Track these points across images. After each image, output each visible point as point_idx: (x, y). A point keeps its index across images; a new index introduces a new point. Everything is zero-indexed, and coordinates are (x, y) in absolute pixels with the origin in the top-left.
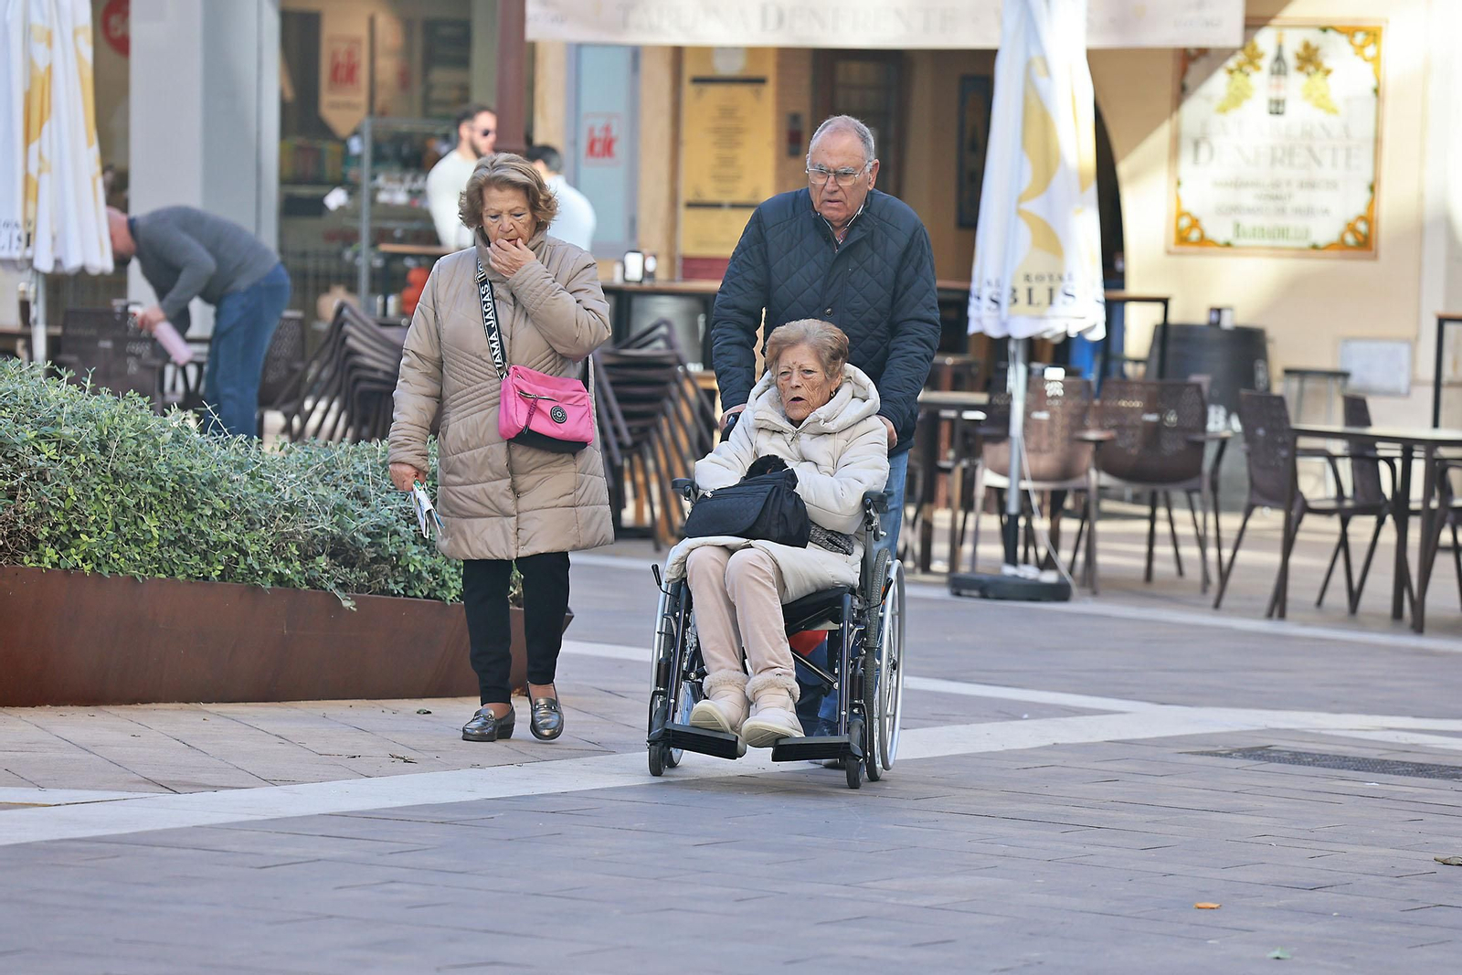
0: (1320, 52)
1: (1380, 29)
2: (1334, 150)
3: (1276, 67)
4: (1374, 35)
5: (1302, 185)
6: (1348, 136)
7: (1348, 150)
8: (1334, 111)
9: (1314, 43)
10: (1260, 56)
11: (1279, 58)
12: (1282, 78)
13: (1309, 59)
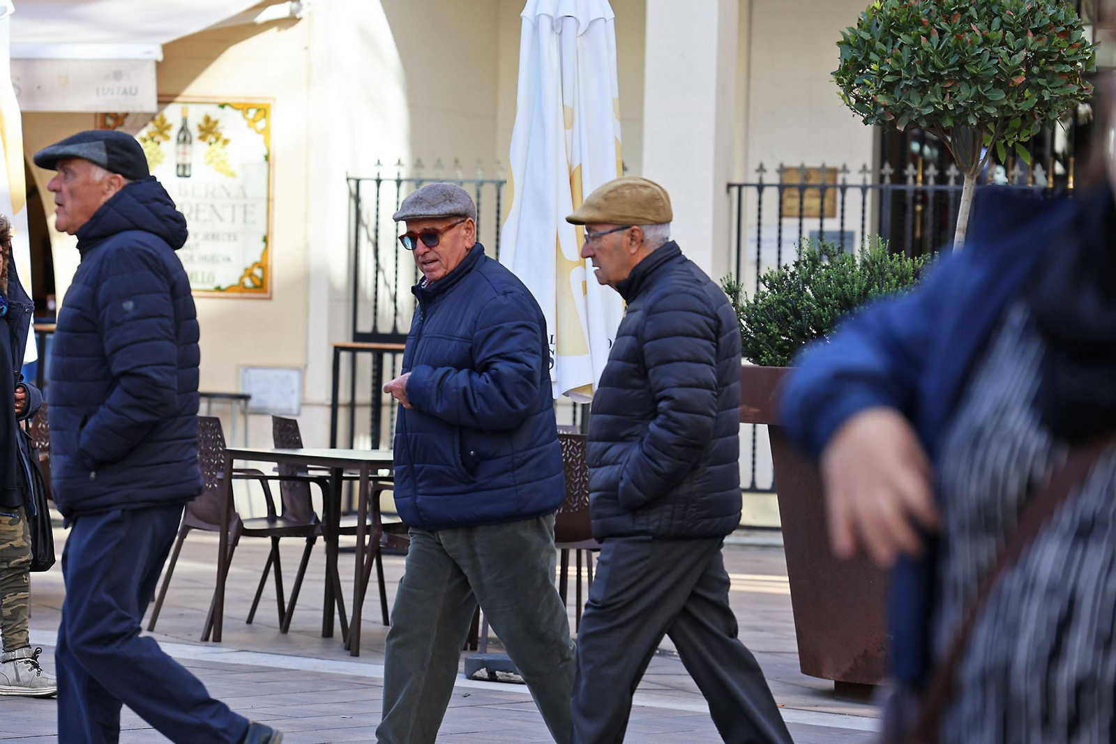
0: (219, 125)
1: (269, 105)
2: (234, 207)
3: (182, 137)
4: (263, 111)
5: (206, 237)
6: (245, 196)
7: (245, 206)
8: (233, 175)
9: (213, 118)
10: (168, 127)
11: (184, 129)
12: (188, 147)
13: (209, 129)
